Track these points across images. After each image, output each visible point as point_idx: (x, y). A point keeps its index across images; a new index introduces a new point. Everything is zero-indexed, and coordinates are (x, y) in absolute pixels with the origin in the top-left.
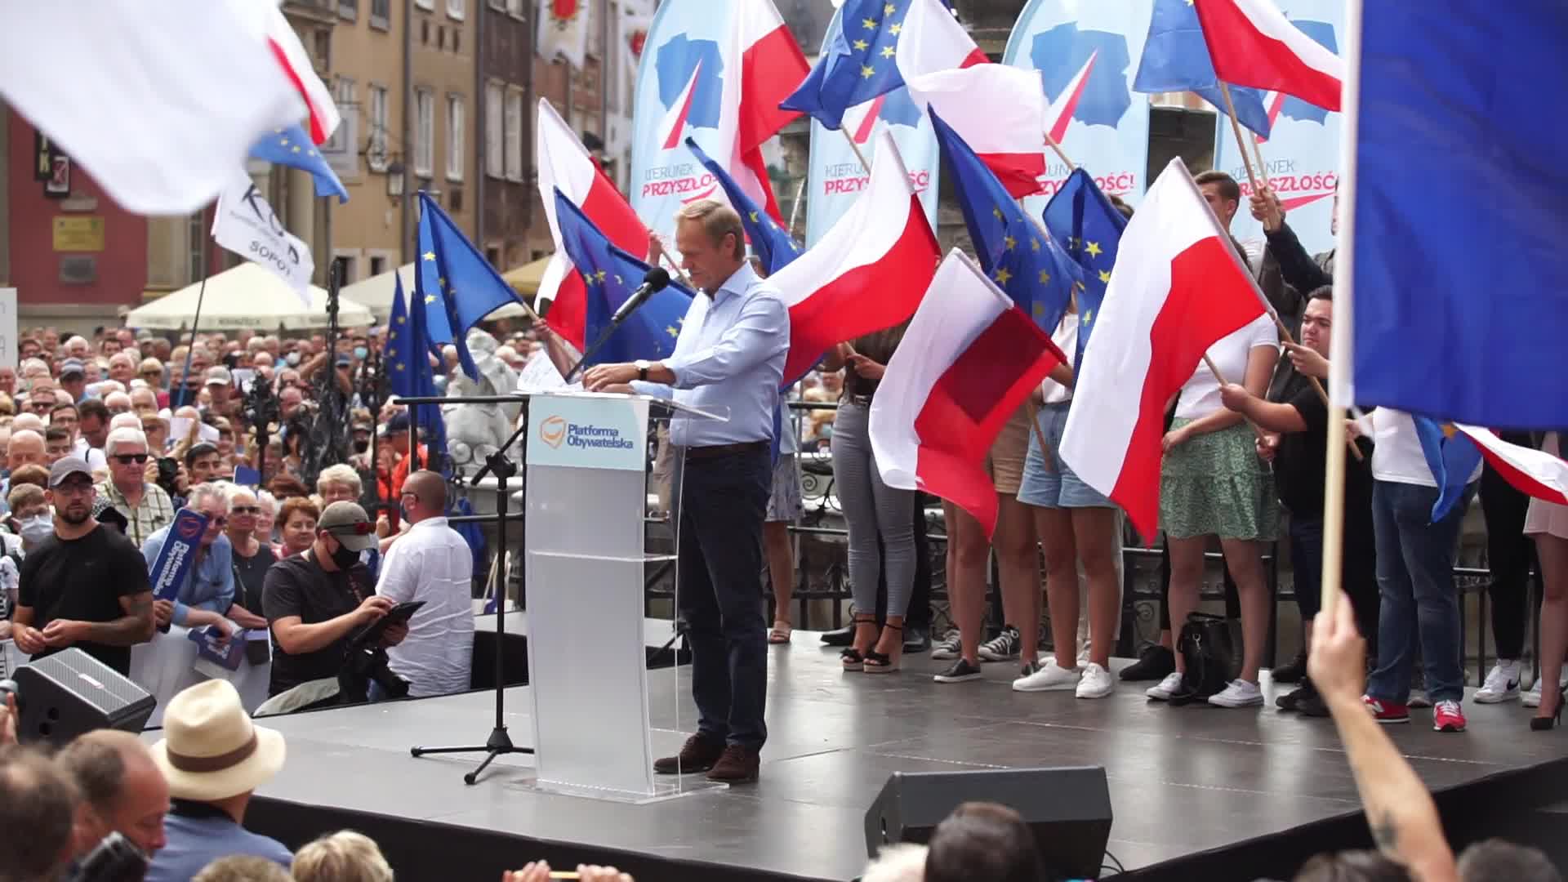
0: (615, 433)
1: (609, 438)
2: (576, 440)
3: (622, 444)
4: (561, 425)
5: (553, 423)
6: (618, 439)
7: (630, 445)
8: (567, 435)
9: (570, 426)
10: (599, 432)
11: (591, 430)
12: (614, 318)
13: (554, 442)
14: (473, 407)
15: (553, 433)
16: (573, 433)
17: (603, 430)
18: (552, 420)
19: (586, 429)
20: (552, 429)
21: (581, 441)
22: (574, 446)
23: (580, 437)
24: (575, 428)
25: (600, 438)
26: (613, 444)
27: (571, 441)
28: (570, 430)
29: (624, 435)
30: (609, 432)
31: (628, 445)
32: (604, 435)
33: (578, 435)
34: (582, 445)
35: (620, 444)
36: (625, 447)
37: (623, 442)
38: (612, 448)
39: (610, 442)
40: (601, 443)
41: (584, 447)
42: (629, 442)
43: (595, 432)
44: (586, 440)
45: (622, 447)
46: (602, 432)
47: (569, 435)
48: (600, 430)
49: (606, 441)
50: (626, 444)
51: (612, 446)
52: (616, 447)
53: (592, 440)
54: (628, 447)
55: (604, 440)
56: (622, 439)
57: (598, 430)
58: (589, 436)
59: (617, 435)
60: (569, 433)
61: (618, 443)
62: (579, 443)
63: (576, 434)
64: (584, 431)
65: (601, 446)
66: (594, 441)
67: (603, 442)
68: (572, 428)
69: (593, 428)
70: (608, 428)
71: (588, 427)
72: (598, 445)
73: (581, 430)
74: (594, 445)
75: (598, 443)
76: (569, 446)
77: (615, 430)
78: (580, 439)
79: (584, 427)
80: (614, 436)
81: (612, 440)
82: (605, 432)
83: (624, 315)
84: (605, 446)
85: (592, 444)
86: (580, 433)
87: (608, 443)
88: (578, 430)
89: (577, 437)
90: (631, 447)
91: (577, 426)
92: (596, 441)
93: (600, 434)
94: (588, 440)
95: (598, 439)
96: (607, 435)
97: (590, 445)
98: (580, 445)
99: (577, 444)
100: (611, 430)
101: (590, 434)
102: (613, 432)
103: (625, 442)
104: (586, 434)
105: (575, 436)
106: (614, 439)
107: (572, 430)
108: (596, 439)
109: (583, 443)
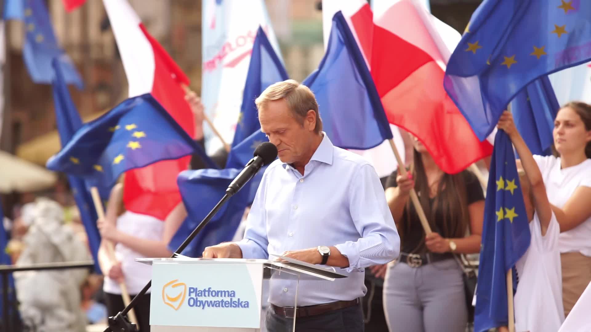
0: (232, 294)
1: (227, 299)
2: (196, 302)
3: (239, 304)
4: (181, 289)
5: (174, 286)
6: (235, 299)
7: (247, 305)
8: (188, 297)
9: (190, 288)
10: (217, 293)
11: (209, 291)
12: (228, 189)
13: (176, 304)
14: (44, 275)
16: (193, 295)
17: (222, 292)
18: (174, 284)
19: (205, 291)
20: (172, 292)
21: (201, 302)
22: (195, 307)
23: (200, 299)
24: (195, 290)
25: (219, 299)
26: (232, 304)
27: (192, 302)
28: (190, 292)
29: (240, 296)
30: (227, 293)
31: (244, 305)
32: (221, 296)
33: (197, 297)
34: (202, 306)
35: (237, 304)
36: (242, 307)
37: (240, 302)
38: (230, 308)
39: (227, 303)
40: (219, 304)
41: (203, 308)
42: (245, 302)
43: (214, 294)
44: (205, 301)
45: (239, 307)
46: (220, 294)
47: (189, 297)
48: (218, 292)
49: (224, 301)
50: (243, 304)
51: (230, 306)
52: (234, 307)
53: (211, 302)
54: (245, 307)
55: (222, 301)
56: (239, 299)
57: (216, 291)
58: (208, 297)
59: (234, 296)
60: (190, 295)
61: (235, 303)
62: (198, 304)
63: (196, 296)
64: (203, 293)
65: (219, 306)
66: (213, 303)
67: (221, 303)
68: (192, 290)
69: (211, 290)
70: (226, 290)
71: (207, 289)
72: (216, 306)
73: (200, 292)
74: (213, 306)
75: (217, 304)
76: (190, 307)
77: (231, 291)
78: (199, 301)
79: (202, 290)
80: (231, 296)
81: (229, 301)
82: (223, 293)
83: (238, 186)
84: (222, 306)
85: (211, 305)
86: (200, 294)
87: (225, 304)
88: (198, 293)
89: (197, 299)
90: (248, 307)
91: (196, 288)
92: (215, 302)
93: (218, 296)
94: (207, 302)
95: (216, 300)
96: (225, 296)
97: (209, 306)
98: (199, 306)
99: (197, 306)
100: (228, 291)
101: (209, 296)
102: (230, 293)
103: (242, 302)
104: (205, 296)
105: (195, 298)
106: (231, 299)
107: (193, 292)
108: (214, 300)
109: (203, 304)
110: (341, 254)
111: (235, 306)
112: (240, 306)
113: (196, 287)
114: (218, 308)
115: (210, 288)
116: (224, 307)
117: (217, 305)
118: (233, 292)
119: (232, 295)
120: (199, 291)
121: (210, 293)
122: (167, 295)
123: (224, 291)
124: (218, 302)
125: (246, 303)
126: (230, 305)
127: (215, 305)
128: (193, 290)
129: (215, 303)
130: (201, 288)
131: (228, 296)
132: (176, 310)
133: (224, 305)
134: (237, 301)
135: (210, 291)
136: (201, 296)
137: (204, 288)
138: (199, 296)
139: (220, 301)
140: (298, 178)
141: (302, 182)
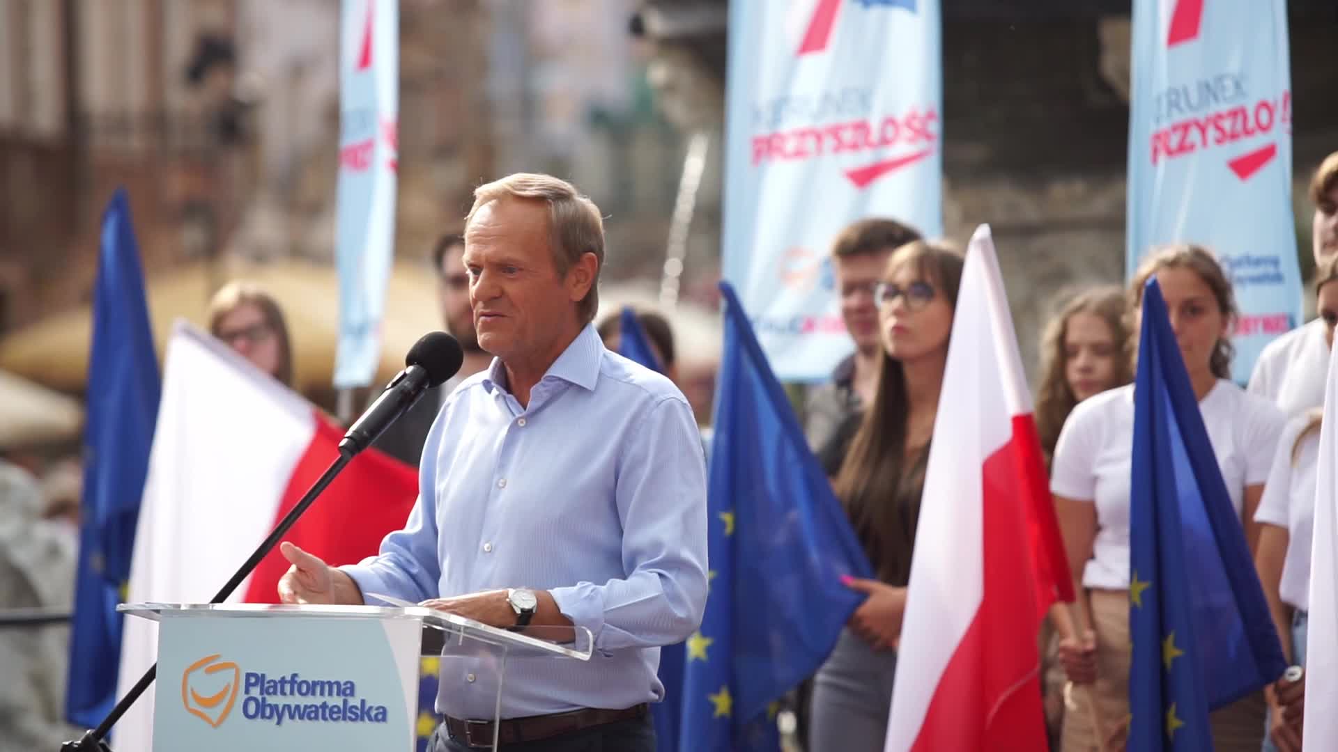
0: (348, 689)
1: (336, 701)
2: (261, 707)
3: (363, 713)
4: (227, 677)
5: (209, 671)
6: (354, 702)
8: (242, 697)
9: (248, 675)
10: (312, 688)
11: (293, 684)
12: (343, 442)
13: (215, 713)
15: (207, 694)
16: (255, 692)
17: (322, 684)
18: (210, 665)
19: (283, 681)
20: (207, 685)
21: (274, 708)
22: (259, 720)
23: (271, 700)
24: (260, 679)
25: (317, 700)
26: (346, 713)
27: (252, 708)
28: (248, 685)
29: (367, 694)
30: (335, 687)
31: (376, 715)
32: (322, 694)
33: (266, 696)
34: (275, 718)
35: (359, 712)
36: (370, 719)
37: (367, 708)
38: (342, 723)
39: (336, 710)
40: (316, 712)
41: (279, 723)
42: (378, 708)
43: (304, 689)
44: (284, 707)
45: (362, 719)
46: (318, 689)
47: (246, 696)
48: (315, 684)
49: (327, 707)
50: (373, 713)
51: (341, 718)
52: (351, 719)
53: (297, 707)
54: (377, 720)
55: (324, 706)
56: (363, 702)
57: (311, 683)
58: (291, 697)
59: (352, 694)
60: (247, 692)
61: (354, 710)
62: (268, 713)
63: (262, 693)
64: (279, 686)
65: (316, 718)
66: (302, 710)
67: (320, 710)
68: (253, 680)
69: (298, 680)
70: (333, 681)
71: (288, 678)
72: (310, 719)
73: (272, 684)
74: (301, 718)
75: (312, 712)
76: (246, 720)
77: (346, 683)
78: (270, 705)
79: (278, 679)
80: (346, 695)
81: (341, 705)
82: (327, 688)
84: (324, 718)
85: (297, 716)
86: (271, 690)
87: (332, 712)
88: (266, 685)
89: (264, 699)
90: (384, 719)
91: (263, 676)
92: (306, 707)
93: (314, 694)
94: (289, 707)
95: (309, 704)
96: (330, 694)
97: (292, 717)
98: (270, 717)
99: (263, 716)
100: (338, 683)
101: (292, 693)
102: (343, 687)
103: (371, 708)
104: (283, 693)
105: (260, 698)
106: (345, 702)
107: (254, 685)
108: (305, 703)
109: (278, 713)
110: (559, 609)
111: (353, 717)
112: (366, 718)
113: (263, 672)
114: (315, 722)
115: (295, 675)
116: (329, 718)
117: (313, 715)
118: (349, 685)
119: (348, 692)
120: (269, 682)
121: (296, 686)
122: (193, 692)
123: (329, 683)
124: (313, 709)
125: (381, 710)
126: (341, 715)
127: (306, 716)
128: (255, 680)
129: (308, 710)
130: (273, 675)
131: (338, 694)
132: (215, 726)
133: (327, 715)
134: (359, 706)
135: (296, 682)
136: (275, 693)
137: (282, 676)
138: (269, 694)
139: (319, 703)
140: (514, 415)
141: (522, 425)
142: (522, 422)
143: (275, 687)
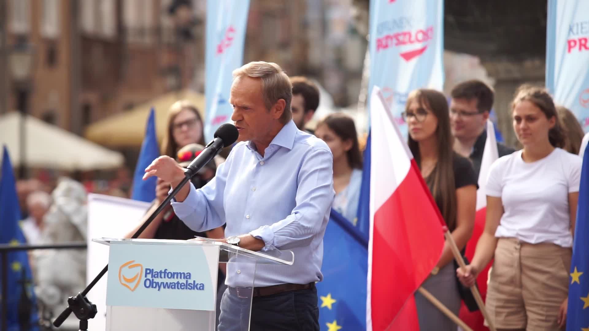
0: (188, 276)
1: (183, 281)
2: (152, 283)
3: (194, 286)
4: (138, 269)
5: (130, 267)
6: (190, 281)
7: (202, 287)
8: (144, 279)
9: (147, 270)
10: (173, 275)
11: (165, 273)
13: (132, 285)
15: (129, 277)
16: (149, 276)
17: (177, 274)
18: (131, 265)
19: (161, 272)
20: (129, 273)
21: (157, 283)
22: (151, 289)
23: (156, 280)
24: (151, 271)
25: (175, 280)
26: (187, 286)
27: (148, 283)
28: (146, 274)
29: (196, 278)
30: (183, 275)
31: (200, 287)
32: (177, 278)
33: (154, 278)
34: (157, 288)
35: (192, 286)
36: (197, 289)
37: (196, 284)
38: (185, 290)
39: (183, 285)
40: (175, 285)
41: (159, 290)
42: (200, 284)
43: (170, 276)
44: (161, 283)
45: (194, 289)
46: (175, 276)
47: (146, 278)
48: (174, 273)
49: (179, 283)
50: (198, 286)
51: (185, 288)
52: (189, 289)
53: (167, 283)
54: (200, 289)
55: (178, 283)
56: (194, 282)
57: (172, 273)
58: (164, 279)
59: (190, 278)
60: (146, 276)
61: (190, 285)
62: (154, 286)
63: (152, 277)
65: (175, 288)
66: (169, 285)
67: (176, 285)
68: (148, 271)
69: (167, 272)
70: (182, 272)
71: (163, 271)
72: (172, 288)
73: (156, 273)
74: (168, 288)
75: (173, 285)
76: (146, 289)
77: (187, 273)
78: (155, 282)
79: (159, 271)
80: (187, 278)
82: (179, 275)
83: (197, 168)
84: (178, 288)
85: (167, 287)
86: (156, 276)
87: (181, 286)
88: (154, 274)
89: (153, 280)
90: (203, 289)
91: (153, 270)
92: (170, 283)
93: (174, 278)
94: (163, 283)
95: (172, 282)
96: (181, 278)
97: (164, 287)
98: (155, 287)
99: (153, 287)
100: (184, 273)
101: (165, 277)
102: (186, 275)
103: (197, 284)
104: (161, 277)
105: (151, 279)
106: (187, 281)
107: (149, 273)
108: (170, 282)
109: (158, 286)
111: (190, 288)
112: (195, 288)
113: (153, 268)
114: (174, 290)
115: (166, 270)
117: (173, 287)
118: (188, 274)
119: (188, 277)
120: (155, 272)
121: (166, 274)
122: (123, 276)
123: (180, 273)
125: (202, 285)
126: (185, 287)
127: (170, 287)
128: (149, 271)
129: (171, 285)
130: (157, 269)
131: (184, 278)
132: (133, 291)
133: (179, 287)
134: (193, 283)
135: (166, 272)
138: (155, 277)
139: (176, 282)
140: (259, 160)
141: (262, 164)
142: (262, 163)
143: (158, 275)
